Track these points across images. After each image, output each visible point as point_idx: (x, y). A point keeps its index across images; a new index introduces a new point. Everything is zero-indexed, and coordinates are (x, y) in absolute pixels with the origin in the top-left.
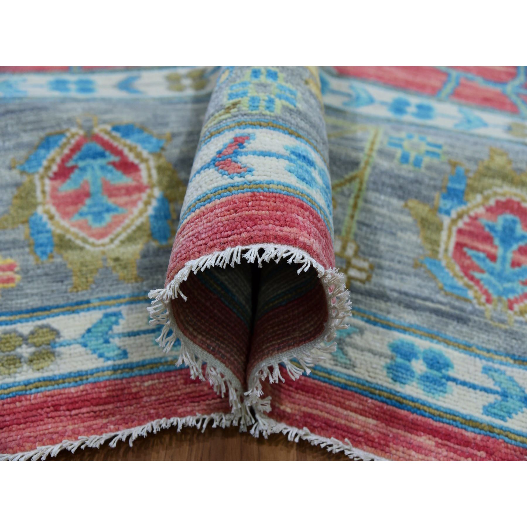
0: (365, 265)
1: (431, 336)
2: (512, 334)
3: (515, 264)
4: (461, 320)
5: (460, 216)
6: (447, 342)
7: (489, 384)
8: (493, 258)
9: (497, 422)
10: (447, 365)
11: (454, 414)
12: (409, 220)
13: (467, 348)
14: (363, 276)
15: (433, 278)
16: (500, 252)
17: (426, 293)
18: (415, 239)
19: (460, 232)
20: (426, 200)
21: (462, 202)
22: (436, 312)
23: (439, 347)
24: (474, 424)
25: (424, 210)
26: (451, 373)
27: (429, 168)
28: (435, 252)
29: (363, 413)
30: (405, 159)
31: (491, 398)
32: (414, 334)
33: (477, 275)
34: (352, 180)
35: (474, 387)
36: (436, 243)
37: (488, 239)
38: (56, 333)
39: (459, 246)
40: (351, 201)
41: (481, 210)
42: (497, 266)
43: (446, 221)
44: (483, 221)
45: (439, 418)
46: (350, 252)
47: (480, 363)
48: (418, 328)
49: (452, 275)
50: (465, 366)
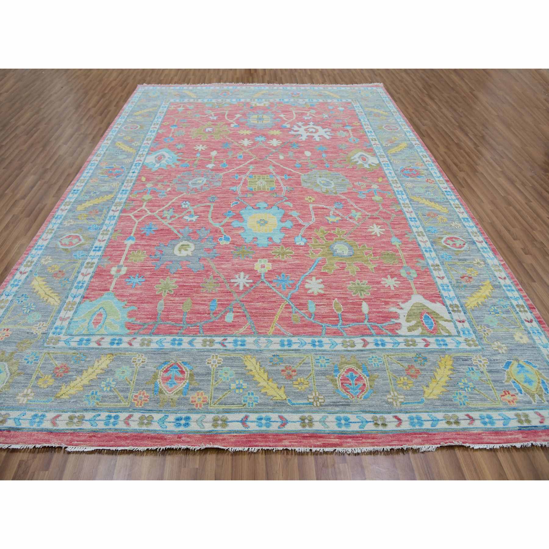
0: (322, 397)
1: (343, 412)
2: (360, 405)
3: (356, 384)
4: (349, 405)
5: (340, 376)
6: (347, 413)
7: (359, 420)
8: (350, 384)
9: (362, 429)
10: (349, 419)
11: (353, 431)
12: (328, 381)
13: (351, 413)
14: (323, 401)
15: (339, 395)
16: (351, 382)
17: (339, 400)
18: (332, 385)
19: (341, 380)
20: (330, 374)
21: (339, 372)
22: (342, 405)
23: (346, 415)
24: (358, 432)
25: (331, 377)
26: (350, 421)
27: (328, 366)
28: (337, 387)
29: (335, 438)
30: (321, 366)
31: (360, 424)
32: (339, 413)
33: (349, 391)
34: (311, 375)
35: (356, 422)
36: (336, 385)
37: (348, 380)
38: (153, 418)
39: (342, 383)
40: (312, 381)
41: (344, 373)
42: (352, 386)
43: (337, 378)
44: (345, 375)
45: (350, 434)
46: (317, 395)
47: (355, 416)
48: (340, 411)
49: (343, 393)
50: (352, 418)
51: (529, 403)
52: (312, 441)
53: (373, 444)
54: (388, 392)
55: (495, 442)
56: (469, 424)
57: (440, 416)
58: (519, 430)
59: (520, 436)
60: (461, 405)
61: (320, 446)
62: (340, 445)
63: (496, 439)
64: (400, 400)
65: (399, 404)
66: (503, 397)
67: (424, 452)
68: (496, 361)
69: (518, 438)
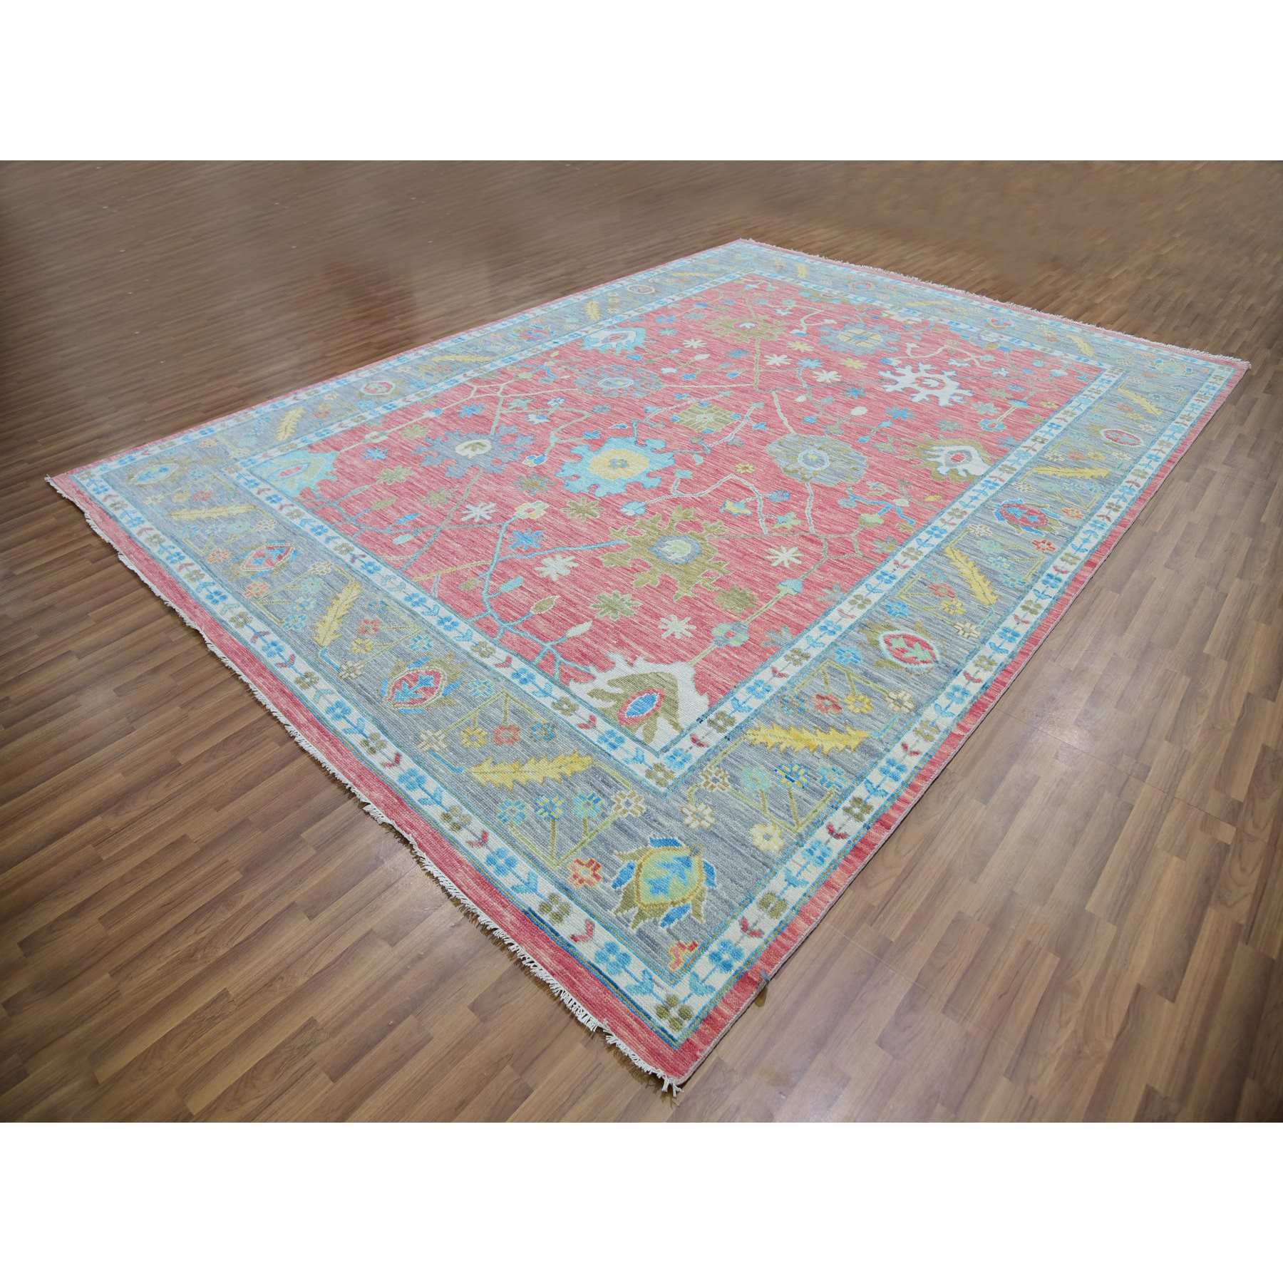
0: (360, 674)
2: (383, 713)
3: (416, 692)
4: (371, 702)
5: (414, 670)
7: (355, 723)
8: (410, 687)
11: (332, 727)
13: (361, 711)
14: (355, 677)
15: (379, 686)
16: (415, 686)
17: (370, 690)
18: (389, 671)
19: (408, 675)
21: (419, 666)
24: (335, 731)
25: (402, 664)
26: (346, 716)
27: (419, 652)
28: (391, 678)
29: (305, 716)
30: (412, 646)
31: (351, 727)
32: (349, 701)
33: (397, 690)
34: (386, 645)
35: (349, 722)
37: (416, 681)
39: (403, 679)
40: (378, 652)
41: (424, 671)
42: (408, 690)
43: (407, 670)
44: (421, 675)
49: (387, 688)
50: (355, 715)
51: (605, 906)
52: (283, 701)
53: (329, 755)
54: (437, 728)
55: (465, 889)
56: (470, 843)
57: (448, 800)
58: (524, 911)
59: (509, 917)
60: (500, 817)
61: (281, 710)
62: (299, 726)
63: (469, 887)
64: (435, 747)
65: (426, 748)
66: (577, 865)
67: (367, 813)
68: (655, 824)
69: (502, 916)
